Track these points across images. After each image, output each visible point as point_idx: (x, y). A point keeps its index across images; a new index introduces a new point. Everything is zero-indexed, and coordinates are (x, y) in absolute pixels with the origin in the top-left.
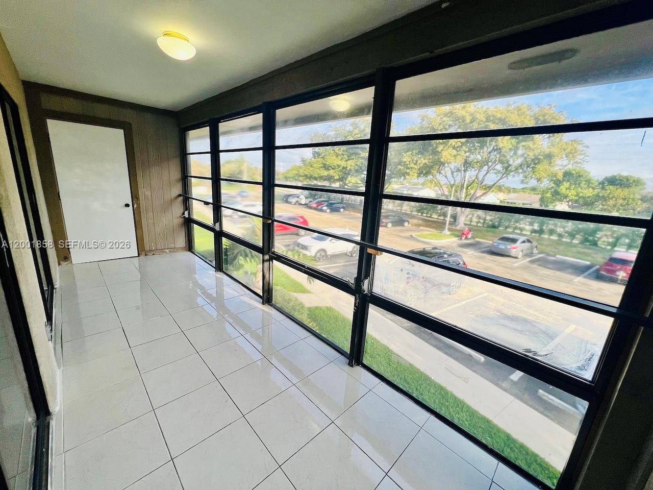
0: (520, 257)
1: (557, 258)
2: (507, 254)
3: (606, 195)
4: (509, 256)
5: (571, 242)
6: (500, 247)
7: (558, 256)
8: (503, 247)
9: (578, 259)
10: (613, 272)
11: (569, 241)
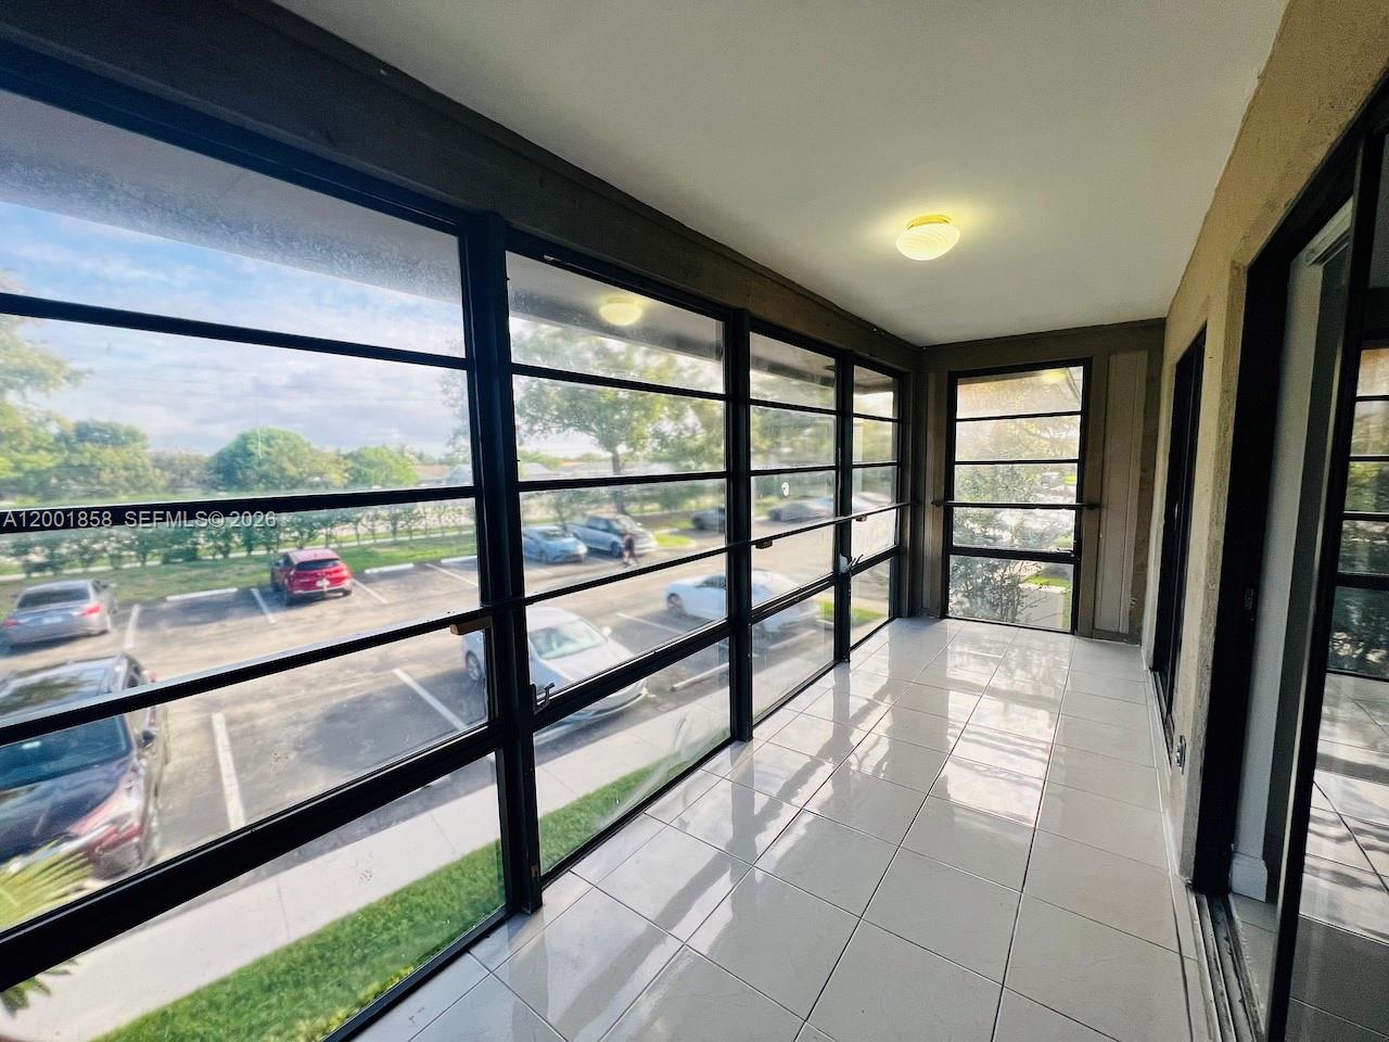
0: (109, 627)
1: (172, 602)
2: (79, 632)
3: (86, 462)
4: (89, 635)
5: (144, 567)
6: (47, 621)
7: (170, 598)
8: (59, 620)
9: (208, 590)
10: (311, 585)
11: (139, 565)
